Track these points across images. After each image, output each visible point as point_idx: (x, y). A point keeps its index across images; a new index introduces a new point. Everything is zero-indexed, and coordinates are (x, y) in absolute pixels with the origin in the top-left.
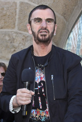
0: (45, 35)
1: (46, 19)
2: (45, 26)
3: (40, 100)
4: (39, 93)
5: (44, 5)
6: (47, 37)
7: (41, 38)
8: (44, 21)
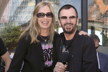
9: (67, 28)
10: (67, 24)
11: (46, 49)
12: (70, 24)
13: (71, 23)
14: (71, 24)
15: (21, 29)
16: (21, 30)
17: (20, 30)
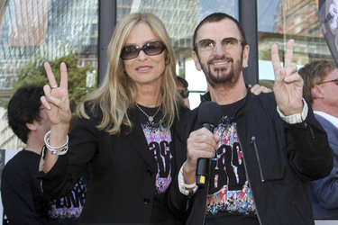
0: (223, 69)
1: (222, 39)
2: (220, 53)
3: (216, 179)
4: (217, 168)
5: (219, 14)
6: (228, 72)
7: (215, 74)
8: (218, 44)
9: (216, 70)
10: (216, 58)
11: (156, 144)
12: (223, 58)
13: (227, 56)
14: (228, 58)
15: (80, 64)
16: (83, 65)
17: (78, 66)
